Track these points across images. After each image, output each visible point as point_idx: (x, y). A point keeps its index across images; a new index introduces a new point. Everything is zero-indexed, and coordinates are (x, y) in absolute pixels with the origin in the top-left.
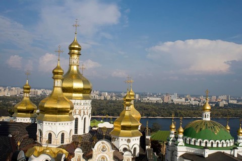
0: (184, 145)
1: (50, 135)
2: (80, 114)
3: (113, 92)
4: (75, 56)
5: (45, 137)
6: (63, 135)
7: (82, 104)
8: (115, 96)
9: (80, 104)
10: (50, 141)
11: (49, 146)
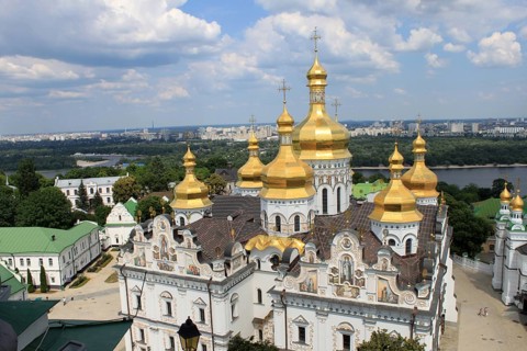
0: (523, 229)
1: (278, 219)
2: (329, 182)
4: (318, 89)
5: (272, 222)
6: (297, 219)
9: (330, 167)
10: (278, 228)
11: (277, 235)
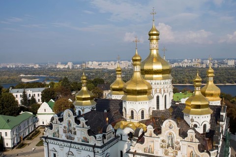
1: (132, 112)
2: (160, 92)
3: (215, 59)
4: (155, 41)
5: (129, 114)
6: (143, 112)
7: (162, 84)
8: (217, 63)
9: (161, 84)
10: (132, 117)
11: (132, 121)
